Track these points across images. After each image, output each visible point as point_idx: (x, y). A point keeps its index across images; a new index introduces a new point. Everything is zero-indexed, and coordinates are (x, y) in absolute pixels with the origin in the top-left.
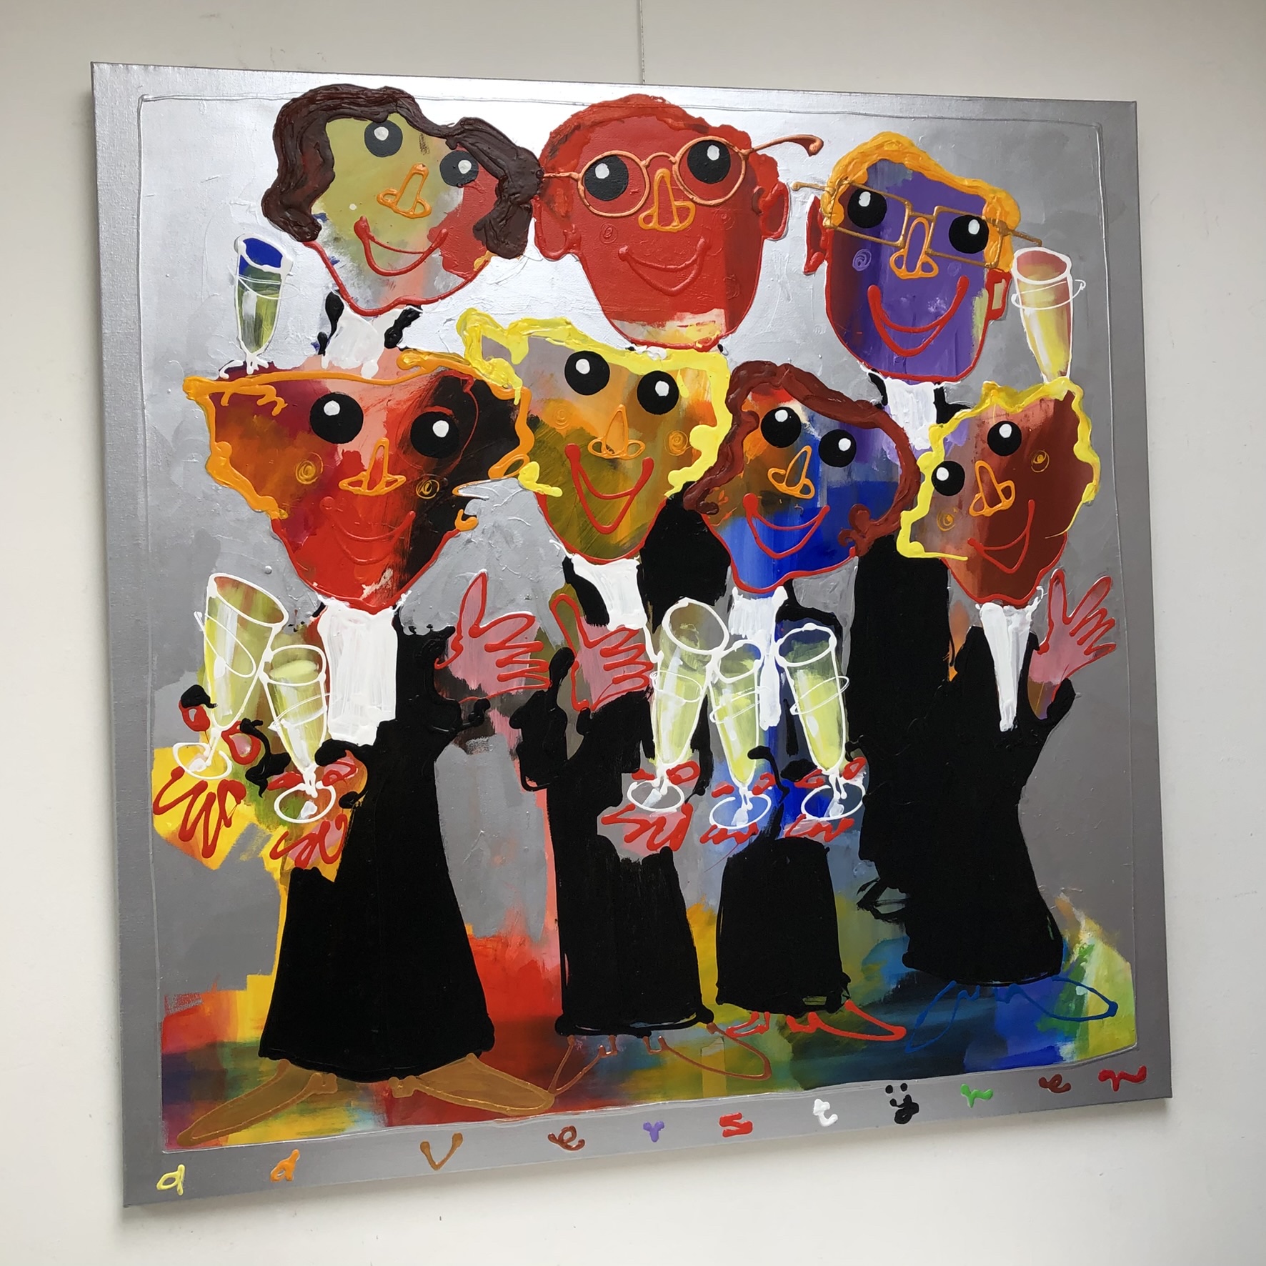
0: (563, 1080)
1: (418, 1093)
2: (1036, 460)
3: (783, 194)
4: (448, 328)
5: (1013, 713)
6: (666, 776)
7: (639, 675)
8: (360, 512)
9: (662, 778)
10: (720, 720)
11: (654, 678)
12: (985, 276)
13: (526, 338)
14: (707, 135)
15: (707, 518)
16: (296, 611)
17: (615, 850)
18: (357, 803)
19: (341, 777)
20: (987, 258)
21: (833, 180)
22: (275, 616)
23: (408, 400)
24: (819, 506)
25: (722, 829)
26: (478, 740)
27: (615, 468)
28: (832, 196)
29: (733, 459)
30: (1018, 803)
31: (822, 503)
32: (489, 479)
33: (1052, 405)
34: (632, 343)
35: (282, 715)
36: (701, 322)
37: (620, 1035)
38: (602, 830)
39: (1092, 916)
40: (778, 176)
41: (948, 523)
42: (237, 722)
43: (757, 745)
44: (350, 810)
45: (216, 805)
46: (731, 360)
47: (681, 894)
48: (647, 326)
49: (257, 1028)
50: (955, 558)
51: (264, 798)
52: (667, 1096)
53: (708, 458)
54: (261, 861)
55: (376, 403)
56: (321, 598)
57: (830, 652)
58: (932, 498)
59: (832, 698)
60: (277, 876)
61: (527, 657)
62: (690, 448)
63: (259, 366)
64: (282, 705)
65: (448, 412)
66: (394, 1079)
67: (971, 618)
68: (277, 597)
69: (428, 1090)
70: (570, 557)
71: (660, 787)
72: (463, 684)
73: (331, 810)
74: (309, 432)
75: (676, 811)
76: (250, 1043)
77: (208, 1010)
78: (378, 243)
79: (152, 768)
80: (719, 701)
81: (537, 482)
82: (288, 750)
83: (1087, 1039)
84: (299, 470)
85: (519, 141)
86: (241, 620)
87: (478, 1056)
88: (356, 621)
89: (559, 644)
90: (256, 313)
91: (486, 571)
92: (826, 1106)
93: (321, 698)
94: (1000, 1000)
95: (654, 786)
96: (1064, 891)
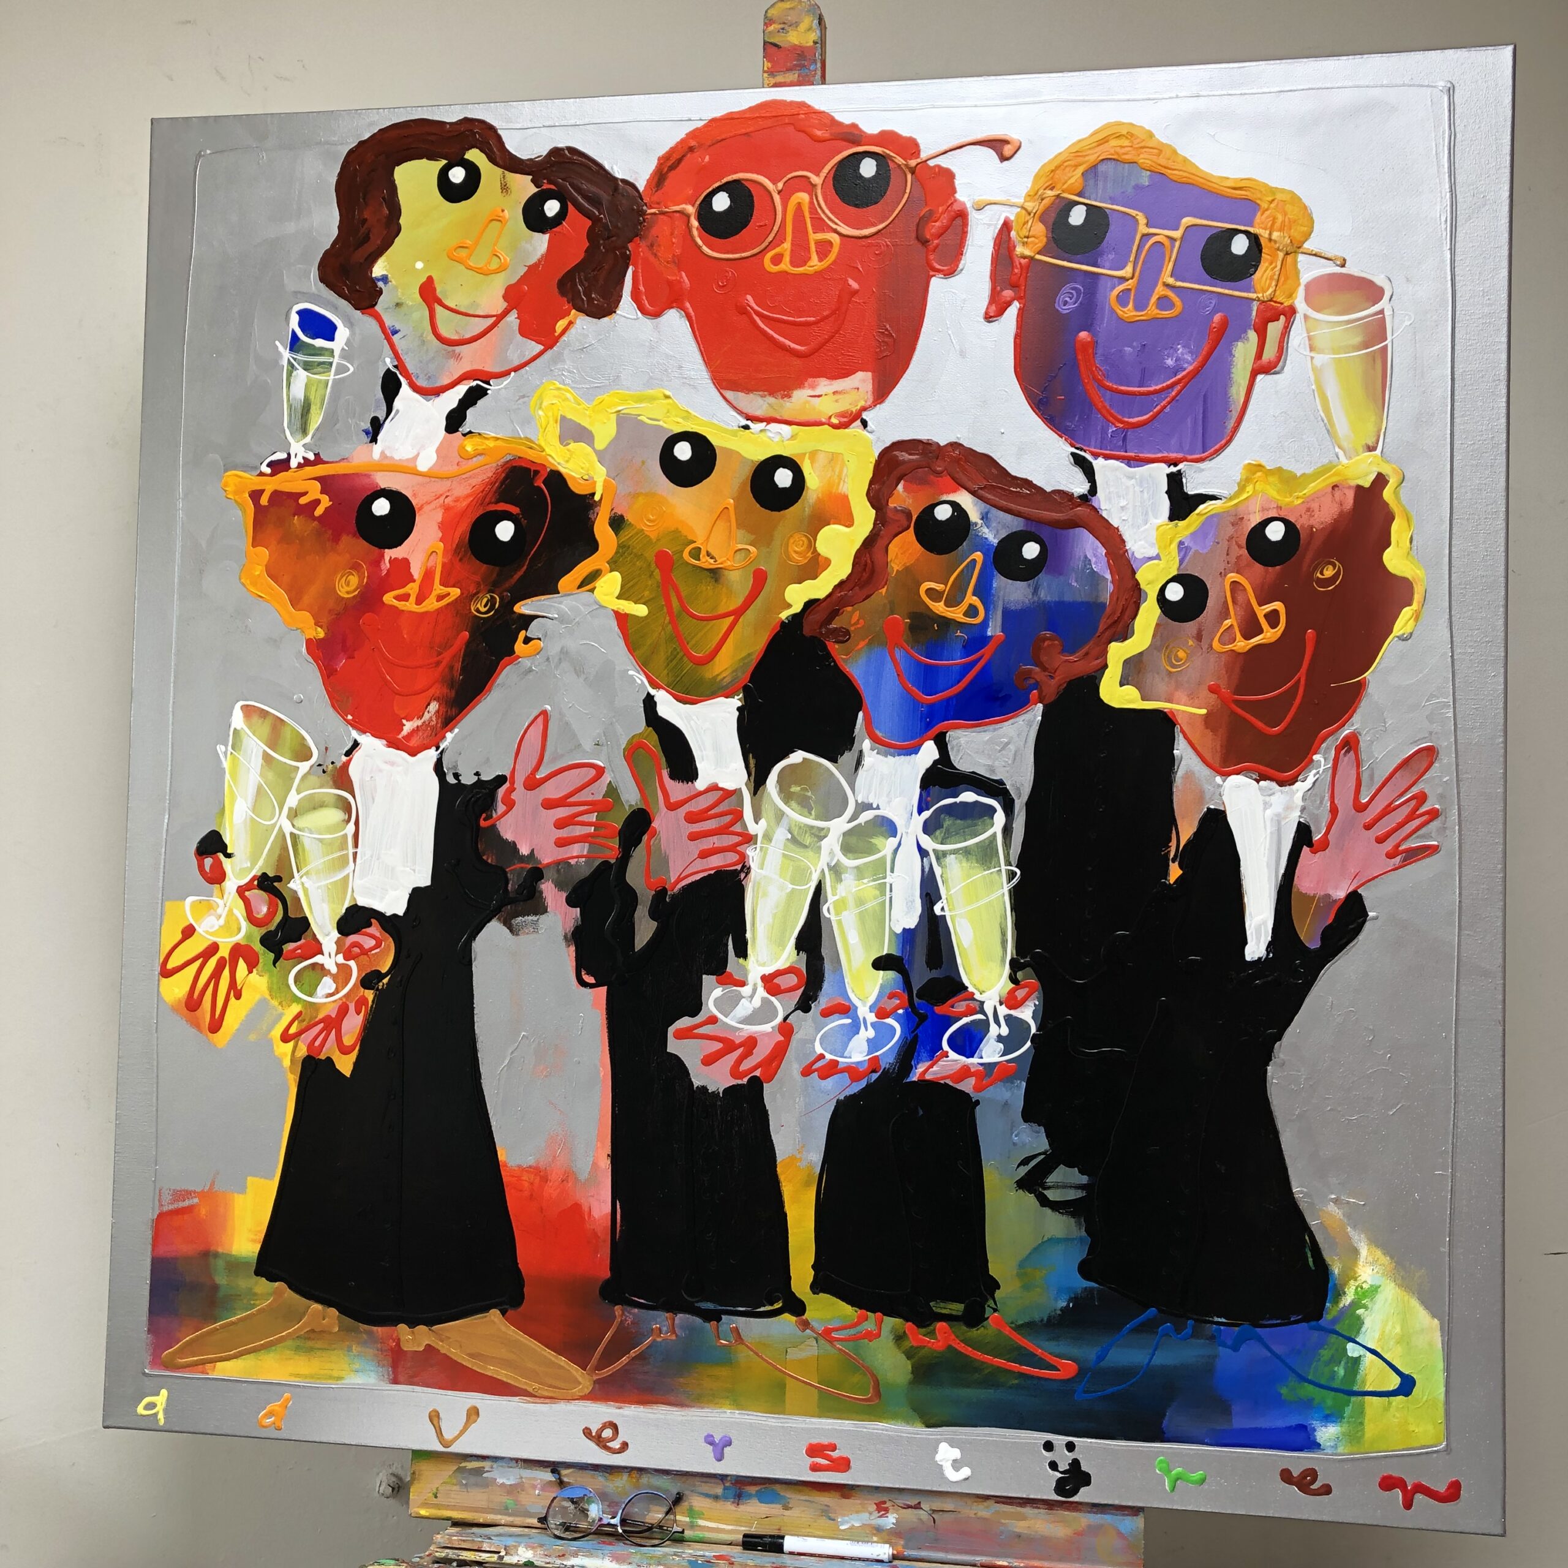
0: (605, 1361)
2: (1322, 573)
3: (961, 216)
4: (520, 407)
5: (1267, 936)
6: (760, 984)
7: (732, 848)
8: (405, 632)
9: (755, 985)
10: (837, 914)
11: (752, 854)
12: (1254, 313)
13: (614, 417)
15: (835, 649)
17: (689, 1074)
18: (381, 984)
19: (365, 952)
20: (1258, 287)
22: (303, 754)
23: (468, 496)
24: (989, 633)
25: (832, 1061)
26: (526, 917)
27: (717, 580)
28: (1029, 214)
29: (873, 572)
31: (994, 630)
32: (559, 593)
35: (302, 872)
36: (840, 389)
38: (674, 1046)
39: (1375, 1241)
42: (254, 876)
43: (885, 952)
45: (226, 973)
48: (768, 397)
49: (254, 1241)
52: (738, 1405)
53: (840, 569)
54: (270, 1043)
56: (355, 734)
57: (995, 833)
58: (1157, 625)
59: (994, 896)
60: (287, 1062)
61: (593, 817)
62: (816, 555)
64: (305, 860)
65: (515, 510)
66: (403, 1327)
67: (1207, 797)
68: (307, 731)
69: (443, 1347)
71: (752, 997)
72: (513, 847)
74: (354, 535)
77: (203, 1211)
79: (162, 922)
80: (836, 889)
81: (618, 598)
82: (308, 914)
83: (1362, 1424)
86: (267, 758)
87: (504, 1313)
88: (392, 764)
90: (305, 397)
91: (548, 707)
92: (956, 1453)
93: (347, 855)
94: (1224, 1345)
95: (744, 995)
96: (1336, 1201)
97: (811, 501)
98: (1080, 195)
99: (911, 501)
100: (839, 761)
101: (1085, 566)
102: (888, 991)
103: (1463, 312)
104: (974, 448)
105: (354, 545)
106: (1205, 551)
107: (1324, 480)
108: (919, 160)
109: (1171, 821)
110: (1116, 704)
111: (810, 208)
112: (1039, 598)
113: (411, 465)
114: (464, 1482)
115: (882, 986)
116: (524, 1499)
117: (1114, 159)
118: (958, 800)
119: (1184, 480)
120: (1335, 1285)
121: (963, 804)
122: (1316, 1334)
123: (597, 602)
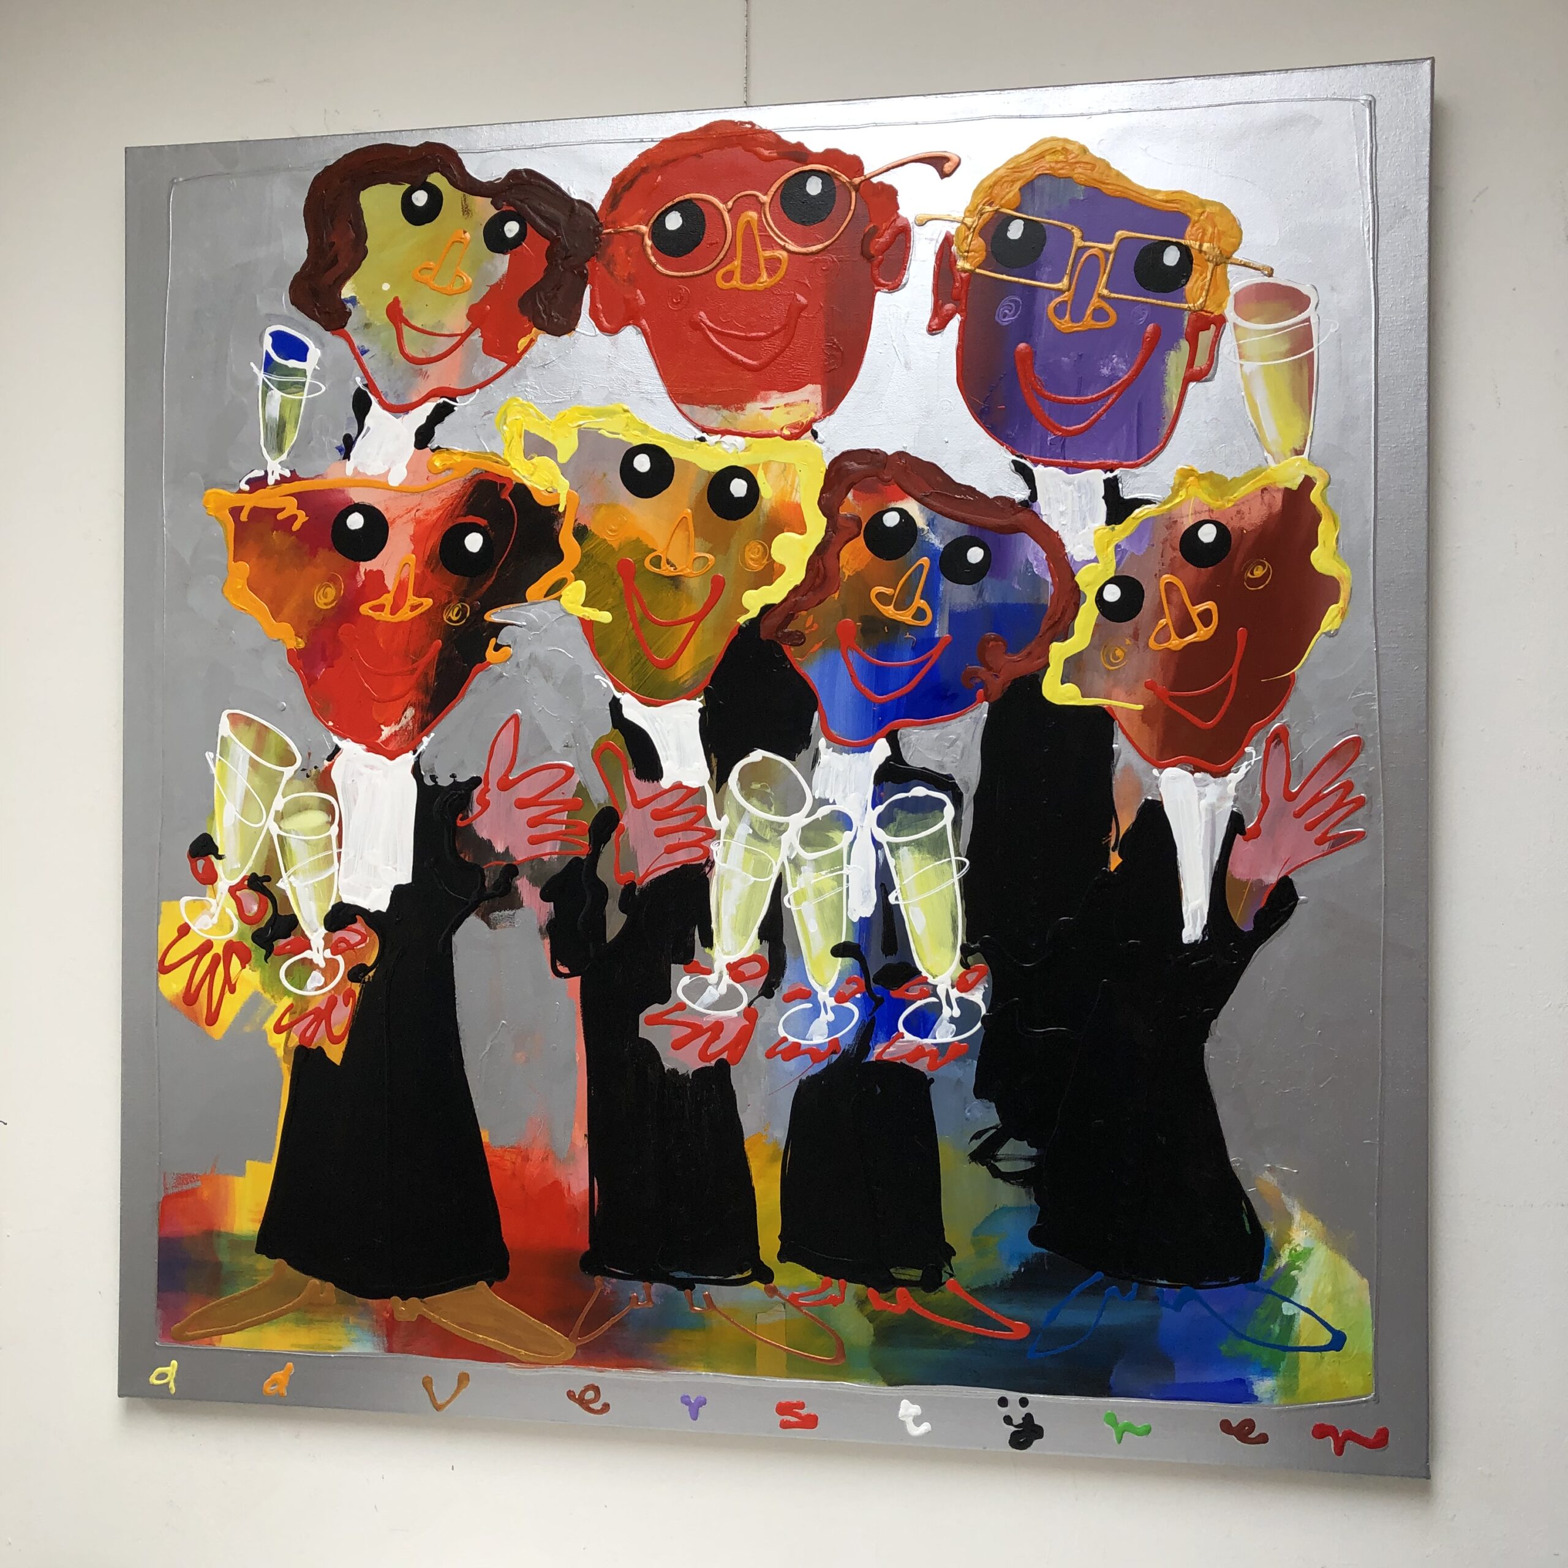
0: (587, 1328)
2: (1252, 573)
4: (486, 423)
6: (725, 972)
8: (381, 640)
9: (721, 973)
12: (1186, 323)
13: (575, 431)
14: (807, 164)
16: (310, 754)
18: (367, 977)
20: (1189, 298)
21: (972, 209)
22: (288, 759)
23: (438, 509)
24: (937, 635)
26: (503, 912)
27: (677, 588)
28: (969, 229)
32: (526, 601)
34: (703, 432)
39: (1309, 1208)
40: (898, 208)
41: (1116, 658)
42: (245, 877)
44: (359, 984)
45: (221, 968)
47: (739, 1120)
51: (270, 964)
52: (711, 1366)
54: (265, 1034)
55: (402, 513)
57: (945, 826)
58: (1096, 625)
60: (280, 1053)
64: (292, 860)
67: (1144, 788)
68: (291, 738)
71: (718, 984)
73: (338, 983)
75: (736, 1015)
76: (247, 1237)
77: (206, 1194)
79: (159, 923)
80: (796, 881)
81: (583, 605)
82: (296, 912)
83: (1297, 1377)
84: (317, 593)
86: (253, 764)
89: (602, 802)
90: (280, 415)
91: (519, 711)
92: (917, 1410)
93: (332, 854)
94: (1167, 1306)
95: (710, 982)
96: (1270, 1170)
97: (765, 510)
98: (1016, 210)
99: (860, 509)
100: (797, 759)
101: (1027, 569)
102: (846, 977)
103: (1386, 320)
104: (920, 457)
108: (863, 178)
111: (758, 225)
112: (983, 600)
113: (382, 480)
115: (840, 973)
118: (909, 795)
119: (1120, 485)
121: (913, 797)
123: (564, 610)
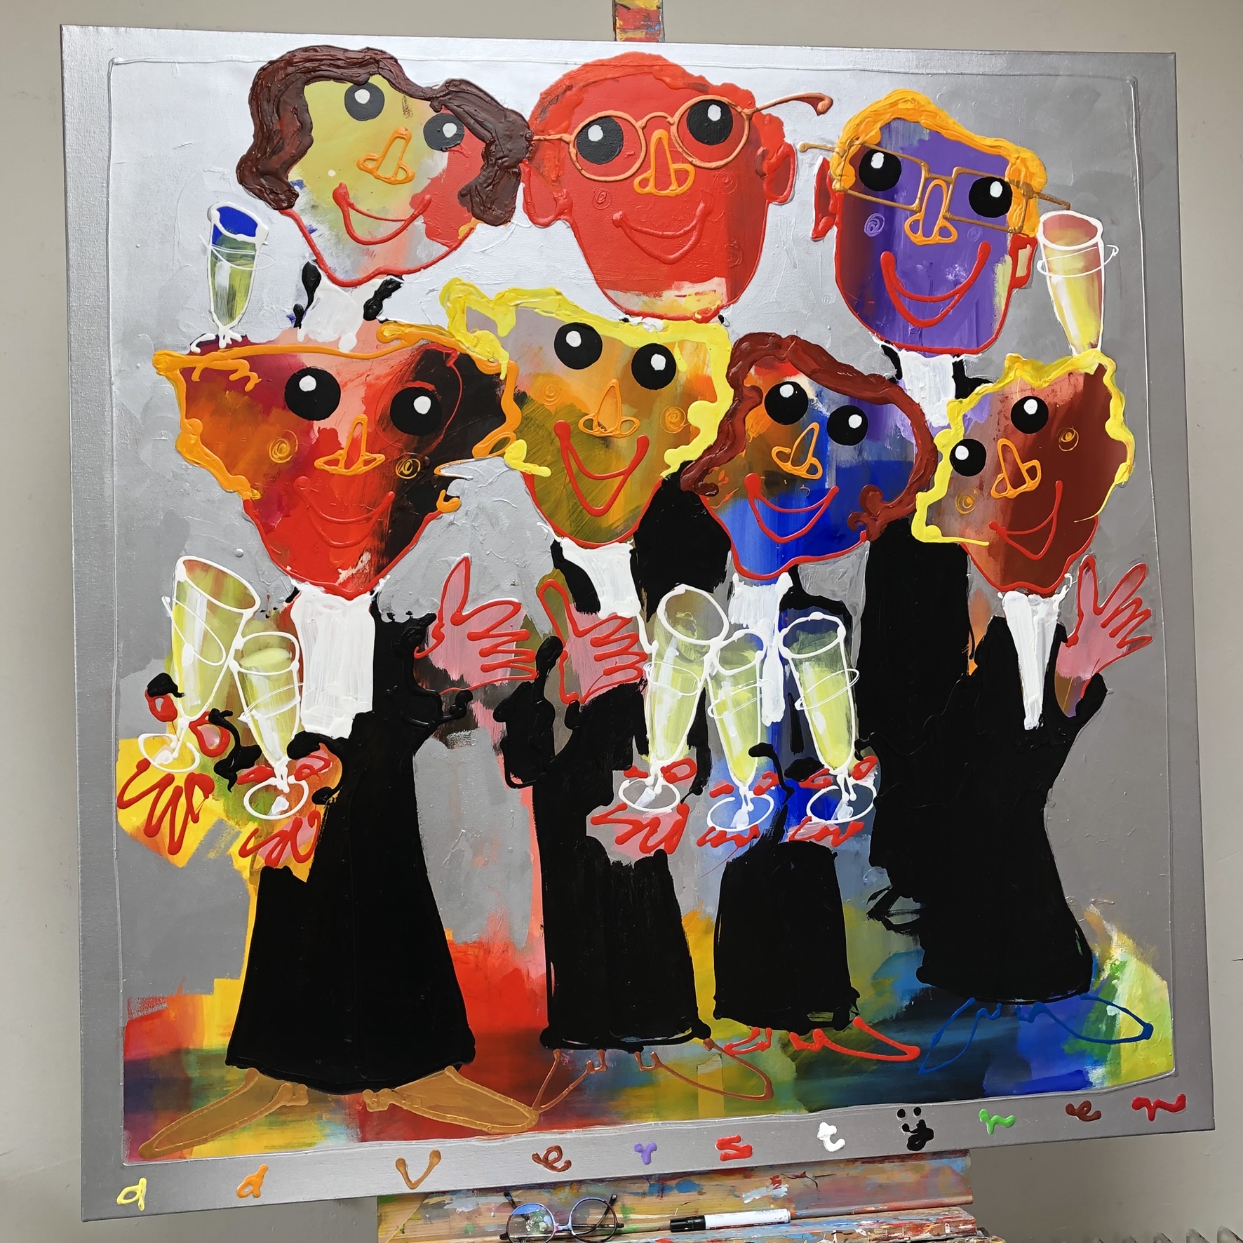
0: (547, 1098)
1: (393, 1107)
2: (1064, 439)
3: (789, 156)
4: (430, 299)
5: (1039, 710)
6: (660, 774)
7: (632, 666)
8: (336, 492)
9: (656, 775)
10: (719, 714)
11: (648, 669)
12: (1009, 242)
15: (706, 500)
16: (268, 597)
18: (331, 799)
19: (314, 772)
21: (844, 141)
22: (247, 602)
23: (388, 375)
24: (827, 487)
25: (720, 831)
26: (459, 733)
27: (607, 447)
28: (842, 157)
29: (735, 437)
30: (1044, 807)
31: (830, 484)
33: (1081, 380)
34: (626, 314)
35: (251, 706)
36: (700, 291)
37: (610, 1050)
38: (591, 831)
39: (1123, 930)
40: (784, 137)
42: (205, 712)
43: (758, 743)
45: (183, 800)
46: (733, 331)
47: (677, 900)
48: (642, 296)
49: (223, 1035)
50: (976, 543)
51: (233, 793)
52: (659, 1116)
53: (707, 436)
54: (230, 858)
56: (294, 583)
59: (840, 693)
60: (246, 874)
61: (513, 646)
62: (688, 425)
63: (232, 339)
64: (253, 695)
65: (430, 387)
67: (993, 608)
68: (249, 582)
70: (558, 541)
71: (654, 785)
72: (445, 674)
74: (284, 408)
75: (671, 811)
76: (217, 1050)
77: (173, 1015)
78: (357, 211)
79: (116, 760)
80: (717, 694)
81: (524, 462)
82: (259, 743)
83: (1119, 1063)
85: (508, 104)
86: (211, 606)
87: (457, 1068)
88: (331, 607)
90: (230, 285)
91: (470, 555)
92: (833, 1130)
93: (294, 688)
94: (1023, 1019)
95: (647, 784)
96: (1094, 903)
100: (714, 591)
101: (896, 433)
103: (1151, 247)
105: (284, 417)
106: (983, 422)
107: (1063, 369)
109: (967, 628)
110: (924, 540)
112: (863, 459)
114: (427, 1216)
115: (757, 769)
116: (482, 1221)
117: (903, 119)
118: (809, 618)
119: (965, 367)
120: (1097, 964)
122: (1086, 1002)
